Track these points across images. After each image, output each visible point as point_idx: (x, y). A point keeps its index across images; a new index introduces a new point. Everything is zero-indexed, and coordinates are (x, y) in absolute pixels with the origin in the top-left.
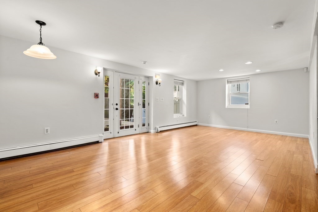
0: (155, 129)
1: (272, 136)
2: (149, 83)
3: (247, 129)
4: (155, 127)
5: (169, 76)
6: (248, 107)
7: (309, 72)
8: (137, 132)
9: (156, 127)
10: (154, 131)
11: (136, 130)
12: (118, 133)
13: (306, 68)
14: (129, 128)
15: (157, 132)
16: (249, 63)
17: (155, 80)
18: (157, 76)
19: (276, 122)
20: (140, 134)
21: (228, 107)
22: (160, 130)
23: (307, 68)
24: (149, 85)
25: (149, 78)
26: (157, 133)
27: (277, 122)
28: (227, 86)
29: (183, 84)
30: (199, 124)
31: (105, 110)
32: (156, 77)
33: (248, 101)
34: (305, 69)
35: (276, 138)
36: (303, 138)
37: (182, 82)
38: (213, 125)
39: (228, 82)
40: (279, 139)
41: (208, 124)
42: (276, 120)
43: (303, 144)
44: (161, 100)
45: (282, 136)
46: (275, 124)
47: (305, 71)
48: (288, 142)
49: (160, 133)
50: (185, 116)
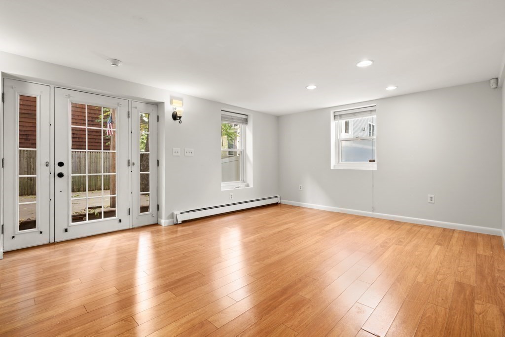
0: (172, 216)
1: (423, 230)
2: (158, 117)
3: (371, 213)
4: (171, 213)
5: (209, 103)
6: (373, 166)
7: (501, 87)
8: (125, 225)
9: (173, 214)
10: (167, 221)
11: (120, 221)
12: (66, 230)
13: (495, 80)
14: (100, 217)
15: (175, 223)
16: (365, 63)
17: (169, 109)
18: (174, 100)
19: (431, 200)
20: (132, 229)
21: (337, 168)
22: (181, 218)
23: (497, 78)
24: (158, 120)
25: (158, 105)
26: (175, 227)
27: (433, 199)
28: (333, 124)
29: (246, 121)
30: (283, 201)
31: (20, 178)
32: (171, 103)
33: (373, 156)
34: (492, 81)
35: (430, 236)
36: (490, 235)
37: (244, 117)
38: (307, 204)
39: (335, 116)
40: (437, 241)
41: (299, 202)
42: (430, 195)
43: (492, 257)
44: (188, 154)
45: (444, 230)
46: (429, 203)
47: (492, 87)
48: (457, 252)
49: (183, 226)
50: (251, 186)
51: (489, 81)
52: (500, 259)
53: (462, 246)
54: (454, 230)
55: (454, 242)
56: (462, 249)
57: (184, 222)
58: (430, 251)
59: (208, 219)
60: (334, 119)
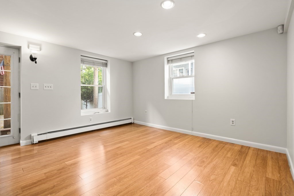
0: (30, 137)
3: (191, 131)
4: (29, 134)
6: (193, 97)
7: (286, 33)
9: (31, 135)
13: (281, 27)
15: (32, 143)
17: (26, 52)
21: (170, 98)
22: (39, 138)
23: (283, 25)
24: (19, 61)
27: (234, 122)
28: (167, 67)
30: (136, 122)
34: (279, 28)
35: (229, 155)
36: (277, 153)
37: (104, 62)
38: (150, 124)
39: (168, 61)
40: (234, 161)
41: (145, 122)
42: (232, 119)
43: (280, 182)
44: (47, 88)
45: (242, 147)
46: (231, 125)
47: (279, 32)
48: (249, 174)
49: (39, 146)
50: (110, 111)
51: (277, 28)
52: (287, 185)
53: (254, 167)
54: (250, 147)
55: (248, 162)
56: (253, 171)
57: (40, 142)
58: (225, 174)
59: (66, 138)
60: (168, 63)
